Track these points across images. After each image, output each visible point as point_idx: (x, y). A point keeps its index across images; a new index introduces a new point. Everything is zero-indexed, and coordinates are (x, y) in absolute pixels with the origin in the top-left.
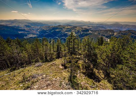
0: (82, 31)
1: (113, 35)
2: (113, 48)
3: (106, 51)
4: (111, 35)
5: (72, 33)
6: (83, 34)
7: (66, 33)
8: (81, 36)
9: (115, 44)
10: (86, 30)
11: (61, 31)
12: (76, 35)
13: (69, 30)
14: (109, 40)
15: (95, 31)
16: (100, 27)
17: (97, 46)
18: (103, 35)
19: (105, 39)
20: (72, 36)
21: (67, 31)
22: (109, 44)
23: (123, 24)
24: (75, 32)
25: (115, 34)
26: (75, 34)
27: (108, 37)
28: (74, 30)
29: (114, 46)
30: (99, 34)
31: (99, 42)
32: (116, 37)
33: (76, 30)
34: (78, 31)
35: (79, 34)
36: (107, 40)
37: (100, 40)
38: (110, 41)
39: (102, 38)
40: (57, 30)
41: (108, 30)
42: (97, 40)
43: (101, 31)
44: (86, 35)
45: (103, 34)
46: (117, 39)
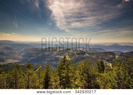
0: (77, 54)
1: (115, 58)
2: (118, 76)
3: (110, 80)
4: (112, 58)
5: (65, 57)
6: (78, 57)
7: (58, 56)
8: (77, 60)
9: (120, 71)
10: (82, 53)
11: (51, 54)
12: (70, 59)
13: (62, 53)
14: (111, 65)
15: (93, 54)
16: (97, 49)
17: (97, 73)
18: (103, 59)
19: (106, 64)
20: (64, 60)
21: (58, 55)
22: (112, 70)
23: (122, 45)
24: (69, 55)
25: (117, 57)
26: (69, 58)
27: (109, 61)
28: (67, 53)
29: (119, 73)
30: (98, 57)
31: (99, 68)
32: (119, 61)
33: (70, 53)
34: (73, 54)
35: (74, 58)
36: (109, 64)
37: (100, 64)
38: (112, 66)
39: (102, 63)
40: (47, 53)
41: (107, 52)
42: (96, 64)
43: (99, 53)
44: (83, 59)
45: (103, 57)
46: (120, 64)
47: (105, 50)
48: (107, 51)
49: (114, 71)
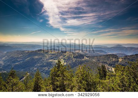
0: (74, 57)
1: (118, 61)
2: (122, 82)
3: (112, 88)
4: (115, 62)
5: (59, 62)
6: (76, 61)
7: (51, 60)
8: (74, 65)
9: (124, 76)
10: (80, 56)
11: (42, 58)
12: (65, 64)
13: (55, 57)
14: (113, 70)
15: (93, 57)
16: (98, 51)
17: (98, 80)
18: (105, 63)
19: (108, 68)
20: (59, 65)
21: (51, 59)
22: (115, 75)
23: (126, 47)
24: (64, 59)
25: (120, 60)
26: (64, 62)
27: (111, 65)
28: (62, 57)
29: (123, 79)
30: (99, 60)
31: (100, 74)
32: (123, 65)
33: (65, 56)
34: (69, 58)
35: (70, 62)
36: (111, 69)
37: (101, 69)
38: (115, 71)
39: (103, 67)
40: (37, 57)
41: (110, 55)
42: (97, 69)
43: (100, 56)
44: (81, 63)
45: (105, 61)
46: (124, 68)
47: (107, 53)
48: (108, 54)
49: (117, 77)
